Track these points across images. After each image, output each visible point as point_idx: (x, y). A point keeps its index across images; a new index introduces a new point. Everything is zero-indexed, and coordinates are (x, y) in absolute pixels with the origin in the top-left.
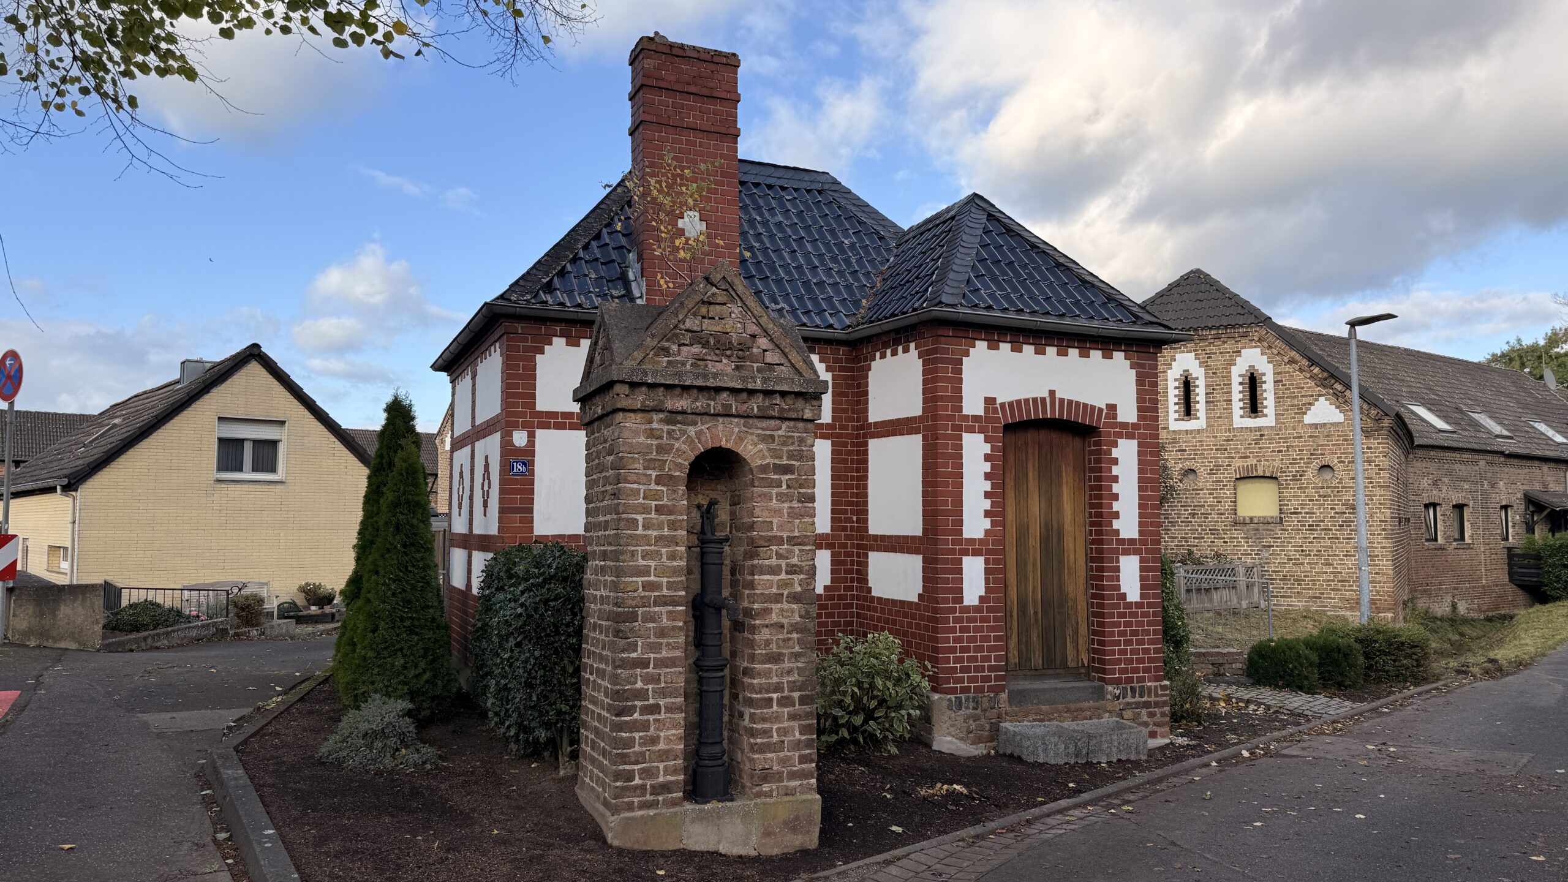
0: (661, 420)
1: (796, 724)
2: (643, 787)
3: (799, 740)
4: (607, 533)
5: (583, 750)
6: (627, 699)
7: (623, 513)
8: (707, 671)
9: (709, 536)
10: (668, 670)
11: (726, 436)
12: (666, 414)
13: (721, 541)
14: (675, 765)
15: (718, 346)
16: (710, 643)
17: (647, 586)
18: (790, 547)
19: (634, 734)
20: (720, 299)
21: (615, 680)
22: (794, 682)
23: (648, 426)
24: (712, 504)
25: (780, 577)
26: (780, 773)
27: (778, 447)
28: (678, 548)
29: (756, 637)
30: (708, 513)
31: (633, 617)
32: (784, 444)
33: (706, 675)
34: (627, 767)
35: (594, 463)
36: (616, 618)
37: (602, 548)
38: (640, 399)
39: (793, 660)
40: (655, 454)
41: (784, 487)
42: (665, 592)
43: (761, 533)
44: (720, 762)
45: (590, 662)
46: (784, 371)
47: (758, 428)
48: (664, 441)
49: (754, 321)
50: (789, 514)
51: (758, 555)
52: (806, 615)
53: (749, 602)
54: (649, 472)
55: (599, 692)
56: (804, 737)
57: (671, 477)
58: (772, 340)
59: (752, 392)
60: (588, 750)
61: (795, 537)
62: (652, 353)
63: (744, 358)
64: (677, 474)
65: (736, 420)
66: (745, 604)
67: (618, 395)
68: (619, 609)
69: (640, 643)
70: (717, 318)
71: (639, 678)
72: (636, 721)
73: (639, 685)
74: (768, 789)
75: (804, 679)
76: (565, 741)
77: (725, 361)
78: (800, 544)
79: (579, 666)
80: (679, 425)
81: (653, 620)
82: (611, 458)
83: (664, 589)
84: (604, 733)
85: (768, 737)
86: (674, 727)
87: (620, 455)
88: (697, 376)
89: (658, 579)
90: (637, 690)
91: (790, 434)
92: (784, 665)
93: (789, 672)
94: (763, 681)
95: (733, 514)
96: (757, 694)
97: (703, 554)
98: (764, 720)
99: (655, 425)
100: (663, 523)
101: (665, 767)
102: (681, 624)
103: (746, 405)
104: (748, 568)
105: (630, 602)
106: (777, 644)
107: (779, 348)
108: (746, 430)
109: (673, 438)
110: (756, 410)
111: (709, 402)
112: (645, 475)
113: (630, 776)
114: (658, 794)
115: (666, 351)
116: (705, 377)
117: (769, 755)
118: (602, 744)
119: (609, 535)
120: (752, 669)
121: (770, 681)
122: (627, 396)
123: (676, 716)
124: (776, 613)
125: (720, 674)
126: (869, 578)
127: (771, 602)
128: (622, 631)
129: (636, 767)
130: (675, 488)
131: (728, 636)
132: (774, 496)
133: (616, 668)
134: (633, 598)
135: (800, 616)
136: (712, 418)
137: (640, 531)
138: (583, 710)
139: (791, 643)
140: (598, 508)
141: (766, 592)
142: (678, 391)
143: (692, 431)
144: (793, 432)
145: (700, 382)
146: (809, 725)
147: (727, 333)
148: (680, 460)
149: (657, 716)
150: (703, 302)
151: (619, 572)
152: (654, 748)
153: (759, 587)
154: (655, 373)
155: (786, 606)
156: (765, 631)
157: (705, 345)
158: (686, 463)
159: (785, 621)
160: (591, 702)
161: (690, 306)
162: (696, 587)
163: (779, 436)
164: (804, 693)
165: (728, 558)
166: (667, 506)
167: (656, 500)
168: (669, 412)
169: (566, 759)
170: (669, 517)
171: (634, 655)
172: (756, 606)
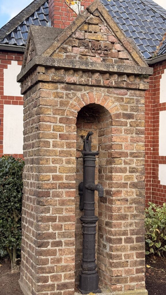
0: (63, 88)
1: (134, 252)
2: (53, 286)
3: (136, 261)
4: (34, 149)
5: (23, 262)
6: (44, 238)
7: (42, 138)
8: (87, 223)
9: (88, 152)
10: (66, 223)
11: (98, 97)
12: (65, 84)
13: (94, 155)
14: (70, 274)
15: (94, 47)
16: (89, 209)
17: (55, 178)
18: (131, 158)
19: (48, 257)
20: (95, 21)
21: (38, 227)
22: (133, 230)
23: (55, 91)
24: (89, 135)
25: (126, 174)
26: (126, 278)
27: (125, 105)
28: (72, 158)
29: (113, 206)
30: (87, 140)
31: (47, 194)
32: (129, 102)
33: (86, 225)
34: (44, 275)
35: (27, 113)
36: (38, 195)
37: (31, 157)
38: (51, 75)
39: (133, 218)
40: (59, 106)
41: (129, 125)
42: (65, 181)
43: (116, 150)
44: (94, 272)
45: (26, 217)
46: (129, 62)
47: (114, 94)
48: (64, 99)
49: (113, 34)
50: (131, 140)
51: (115, 162)
52: (140, 195)
53: (110, 187)
54: (56, 116)
55: (30, 233)
56: (138, 259)
57: (68, 119)
58: (123, 45)
59: (111, 74)
60: (25, 262)
61: (134, 153)
62: (57, 50)
63: (107, 55)
64: (71, 117)
65: (103, 89)
66: (107, 188)
67: (39, 73)
68: (40, 190)
69: (51, 208)
70: (93, 32)
71: (51, 227)
72: (49, 250)
73: (51, 231)
74: (119, 287)
75: (138, 228)
76: (14, 255)
77: (97, 56)
78: (137, 157)
79: (20, 218)
80: (72, 91)
81: (58, 196)
82: (35, 109)
83: (64, 179)
84: (32, 255)
85: (120, 259)
86: (70, 253)
87: (40, 106)
88: (82, 63)
89: (61, 174)
90: (50, 233)
91: (132, 97)
92: (128, 221)
93: (131, 225)
94: (117, 229)
95: (100, 141)
96: (113, 236)
97: (84, 161)
98: (117, 250)
99: (59, 90)
100: (63, 144)
101: (65, 275)
102: (73, 198)
103: (109, 81)
104: (109, 169)
105: (46, 186)
106: (124, 210)
107: (126, 50)
108: (108, 94)
109: (69, 98)
110: (114, 83)
111: (89, 78)
112: (54, 118)
113: (46, 280)
114: (61, 289)
115: (65, 50)
116: (87, 64)
117: (120, 269)
118: (31, 261)
119: (35, 150)
120: (111, 223)
121: (121, 229)
122: (44, 73)
123: (71, 248)
124: (124, 193)
125: (94, 225)
126: (159, 176)
127: (121, 187)
128: (42, 202)
129: (49, 275)
130: (70, 125)
131: (97, 204)
132: (123, 131)
133: (38, 221)
134: (48, 184)
135: (137, 195)
136: (90, 87)
137: (51, 148)
138: (22, 241)
139: (132, 209)
140: (29, 137)
141: (119, 182)
142: (71, 72)
143: (79, 94)
144: (133, 96)
145: (84, 67)
146: (141, 253)
147: (98, 41)
148: (73, 110)
149: (60, 248)
150: (85, 23)
151: (39, 170)
152: (59, 265)
153: (115, 179)
154: (59, 61)
155: (129, 189)
156: (118, 202)
157: (87, 47)
158: (76, 112)
159: (129, 198)
160: (26, 237)
161: (78, 25)
162: (81, 179)
163: (126, 98)
164: (138, 236)
165: (98, 164)
166: (65, 135)
167: (60, 131)
168: (67, 83)
169: (15, 265)
170: (67, 141)
171: (48, 215)
172: (113, 189)
